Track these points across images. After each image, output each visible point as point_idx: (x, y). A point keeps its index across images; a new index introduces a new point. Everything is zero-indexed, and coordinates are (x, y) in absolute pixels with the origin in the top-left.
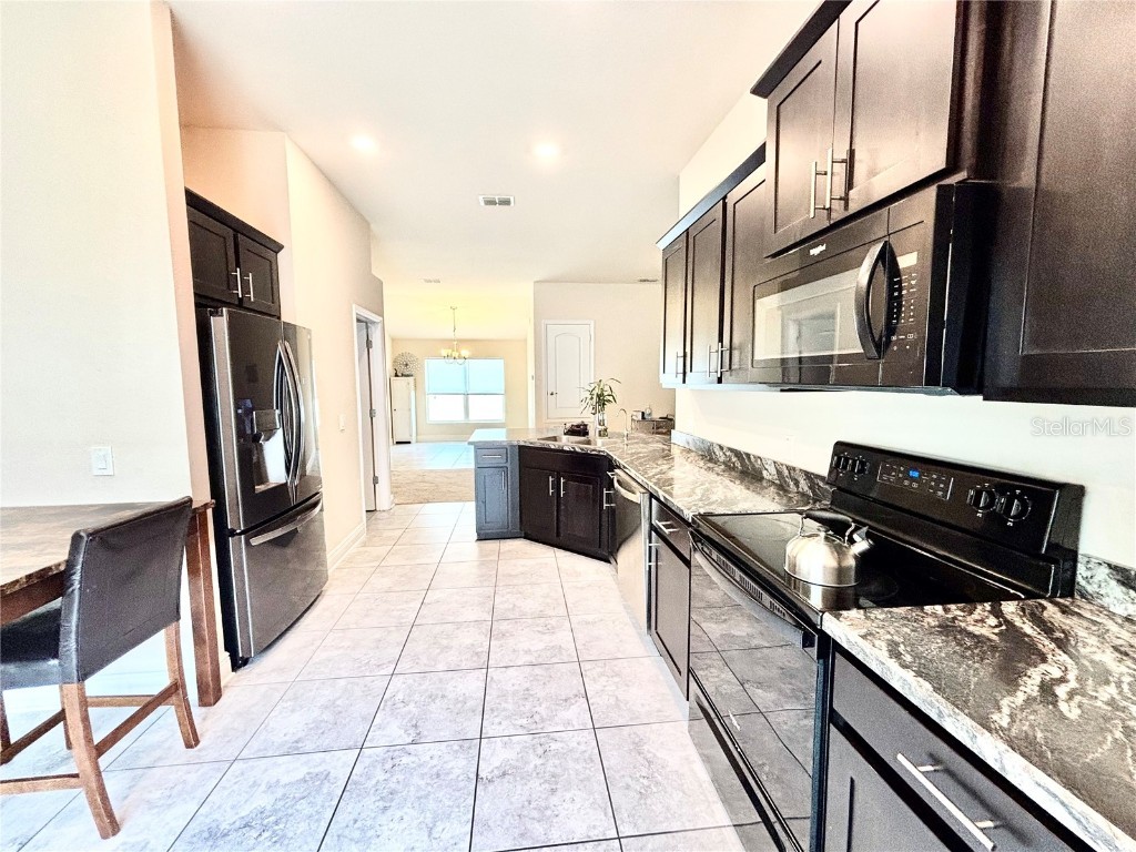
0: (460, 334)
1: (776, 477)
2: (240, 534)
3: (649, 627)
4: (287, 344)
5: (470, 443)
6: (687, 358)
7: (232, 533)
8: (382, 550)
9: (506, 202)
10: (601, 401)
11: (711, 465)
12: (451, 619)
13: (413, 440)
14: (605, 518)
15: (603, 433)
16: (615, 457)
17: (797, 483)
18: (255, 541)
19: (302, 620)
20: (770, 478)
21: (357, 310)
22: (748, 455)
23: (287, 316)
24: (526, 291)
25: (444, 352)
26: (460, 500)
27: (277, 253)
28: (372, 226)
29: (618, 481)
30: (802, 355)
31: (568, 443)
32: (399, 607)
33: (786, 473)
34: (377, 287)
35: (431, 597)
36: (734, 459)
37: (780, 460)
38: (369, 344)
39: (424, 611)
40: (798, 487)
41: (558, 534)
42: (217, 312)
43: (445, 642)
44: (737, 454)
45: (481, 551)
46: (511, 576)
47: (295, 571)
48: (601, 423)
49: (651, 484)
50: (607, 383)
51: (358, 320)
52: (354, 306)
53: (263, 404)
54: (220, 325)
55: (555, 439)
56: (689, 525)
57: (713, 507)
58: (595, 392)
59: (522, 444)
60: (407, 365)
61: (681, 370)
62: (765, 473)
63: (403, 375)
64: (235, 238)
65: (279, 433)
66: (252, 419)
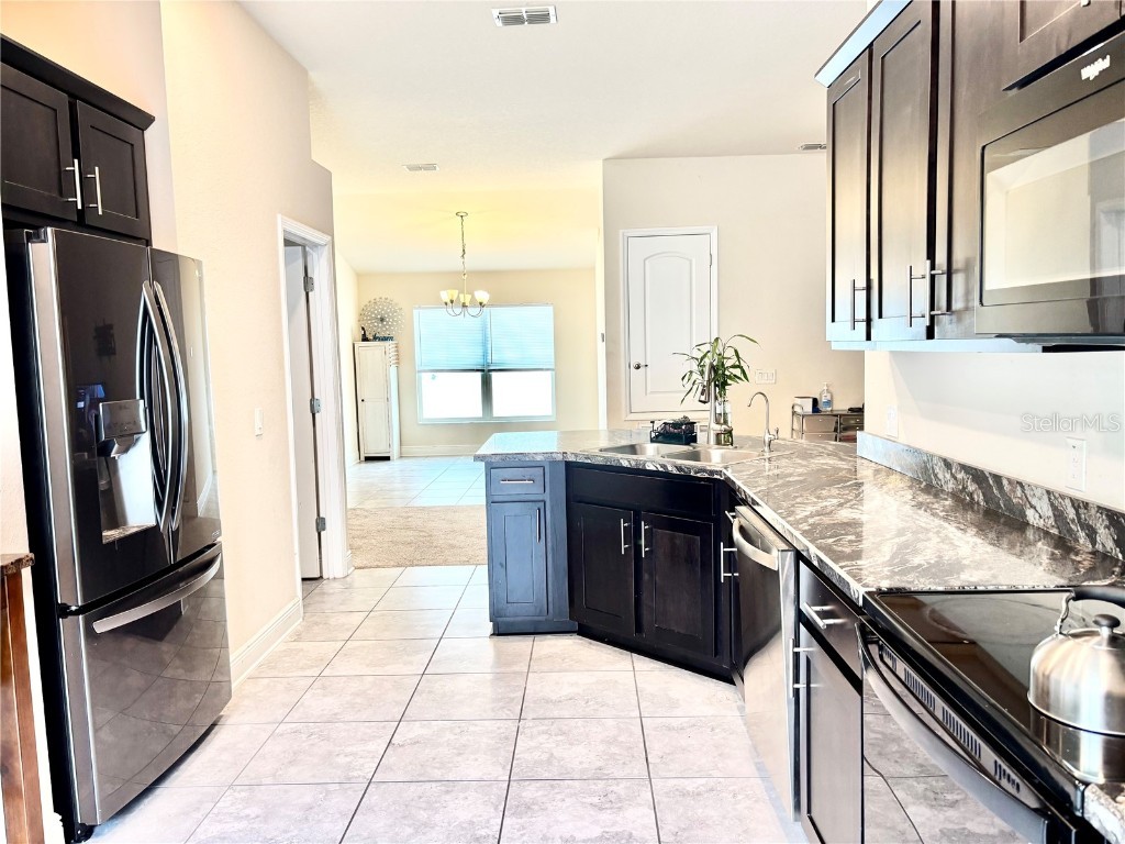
0: (472, 262)
1: (1051, 521)
2: (77, 613)
3: (797, 806)
4: (158, 288)
5: (478, 458)
6: (873, 290)
7: (65, 611)
8: (329, 648)
9: (542, 18)
10: (719, 378)
11: (922, 498)
12: (437, 774)
13: (394, 454)
14: (724, 598)
15: (726, 438)
16: (739, 483)
17: (1092, 534)
18: (102, 626)
19: (183, 767)
20: (1041, 523)
21: (284, 224)
22: (998, 478)
23: (162, 239)
24: (590, 177)
25: (445, 296)
26: (467, 563)
27: (143, 130)
28: (313, 75)
29: (742, 530)
30: (1097, 275)
31: (656, 457)
32: (349, 750)
33: (1071, 513)
34: (321, 183)
35: (406, 733)
36: (972, 487)
37: (1059, 486)
38: (308, 282)
39: (390, 759)
40: (1094, 542)
41: (639, 628)
42: (38, 237)
43: (423, 816)
44: (978, 476)
45: (499, 654)
46: (548, 701)
47: (174, 681)
48: (721, 418)
49: (797, 533)
50: (732, 342)
51: (288, 243)
52: (279, 217)
53: (118, 391)
54: (43, 257)
55: (632, 449)
56: (859, 610)
57: (910, 577)
58: (707, 361)
59: (572, 459)
60: (382, 320)
61: (861, 314)
62: (1030, 513)
63: (375, 338)
64: (72, 107)
65: (145, 439)
66: (97, 417)
